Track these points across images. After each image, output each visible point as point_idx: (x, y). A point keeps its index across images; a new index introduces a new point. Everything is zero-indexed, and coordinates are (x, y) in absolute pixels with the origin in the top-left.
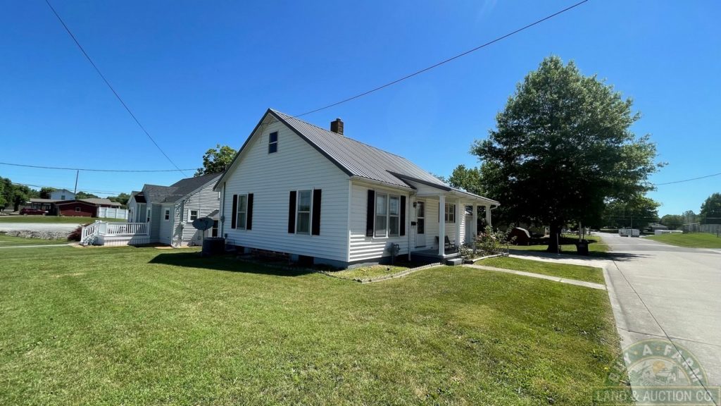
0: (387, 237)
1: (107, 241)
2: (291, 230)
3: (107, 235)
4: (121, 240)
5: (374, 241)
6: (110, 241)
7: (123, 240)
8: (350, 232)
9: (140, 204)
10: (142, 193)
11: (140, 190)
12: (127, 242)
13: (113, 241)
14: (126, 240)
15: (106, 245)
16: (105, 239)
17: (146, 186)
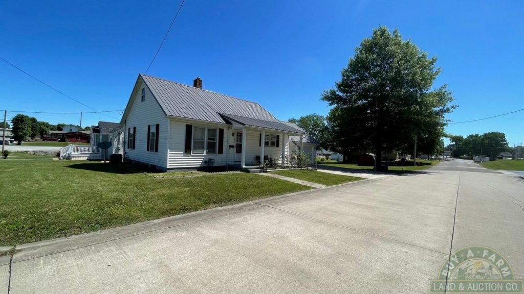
0: (205, 154)
1: (74, 157)
2: (148, 150)
3: (74, 153)
4: (82, 157)
5: (191, 156)
6: (75, 157)
7: (84, 157)
8: (169, 150)
9: (96, 134)
10: (98, 127)
11: (97, 125)
12: (86, 158)
13: (77, 157)
14: (86, 157)
15: (73, 159)
16: (72, 155)
17: (100, 123)
